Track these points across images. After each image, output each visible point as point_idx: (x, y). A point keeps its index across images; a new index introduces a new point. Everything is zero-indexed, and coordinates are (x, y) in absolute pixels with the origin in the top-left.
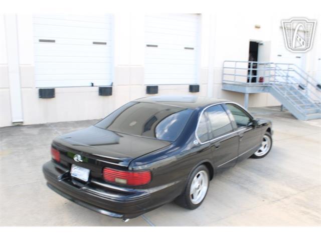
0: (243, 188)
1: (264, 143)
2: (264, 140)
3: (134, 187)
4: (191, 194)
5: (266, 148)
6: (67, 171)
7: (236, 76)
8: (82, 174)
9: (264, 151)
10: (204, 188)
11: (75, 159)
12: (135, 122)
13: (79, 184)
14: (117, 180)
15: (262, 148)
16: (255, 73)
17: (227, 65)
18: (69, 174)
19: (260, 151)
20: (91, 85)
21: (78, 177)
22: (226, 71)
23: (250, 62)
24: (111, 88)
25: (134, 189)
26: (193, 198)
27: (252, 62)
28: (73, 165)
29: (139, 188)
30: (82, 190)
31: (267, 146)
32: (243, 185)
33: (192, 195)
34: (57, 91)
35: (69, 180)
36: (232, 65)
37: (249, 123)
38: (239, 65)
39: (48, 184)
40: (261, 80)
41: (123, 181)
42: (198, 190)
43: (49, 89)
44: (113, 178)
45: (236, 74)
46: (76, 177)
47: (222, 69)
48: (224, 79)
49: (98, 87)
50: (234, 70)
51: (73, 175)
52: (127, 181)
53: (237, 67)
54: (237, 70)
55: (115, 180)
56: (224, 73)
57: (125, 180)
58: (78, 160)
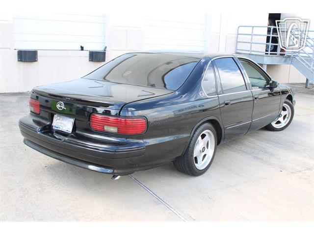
0: (256, 158)
1: (283, 113)
2: (284, 109)
3: (127, 137)
4: (194, 156)
5: (286, 119)
6: (48, 123)
7: (253, 44)
9: (284, 123)
10: (210, 152)
11: (58, 106)
12: (131, 72)
14: (106, 128)
15: (281, 119)
16: (275, 40)
17: (242, 30)
18: (50, 126)
19: (279, 122)
20: (80, 49)
21: (61, 129)
22: (241, 38)
23: (270, 27)
25: (126, 139)
26: (197, 162)
27: (272, 27)
28: (55, 116)
29: (132, 138)
30: (65, 141)
31: (287, 116)
32: (258, 156)
33: (196, 158)
35: (50, 134)
36: (248, 31)
37: (266, 85)
38: (257, 31)
39: (25, 141)
41: (113, 130)
42: (203, 154)
43: (30, 51)
44: (102, 126)
45: (253, 42)
46: (59, 129)
47: (236, 36)
48: (238, 48)
49: (88, 52)
50: (250, 36)
51: (55, 127)
52: (118, 129)
53: (254, 33)
54: (253, 37)
55: (104, 128)
56: (238, 41)
57: (117, 128)
58: (62, 108)
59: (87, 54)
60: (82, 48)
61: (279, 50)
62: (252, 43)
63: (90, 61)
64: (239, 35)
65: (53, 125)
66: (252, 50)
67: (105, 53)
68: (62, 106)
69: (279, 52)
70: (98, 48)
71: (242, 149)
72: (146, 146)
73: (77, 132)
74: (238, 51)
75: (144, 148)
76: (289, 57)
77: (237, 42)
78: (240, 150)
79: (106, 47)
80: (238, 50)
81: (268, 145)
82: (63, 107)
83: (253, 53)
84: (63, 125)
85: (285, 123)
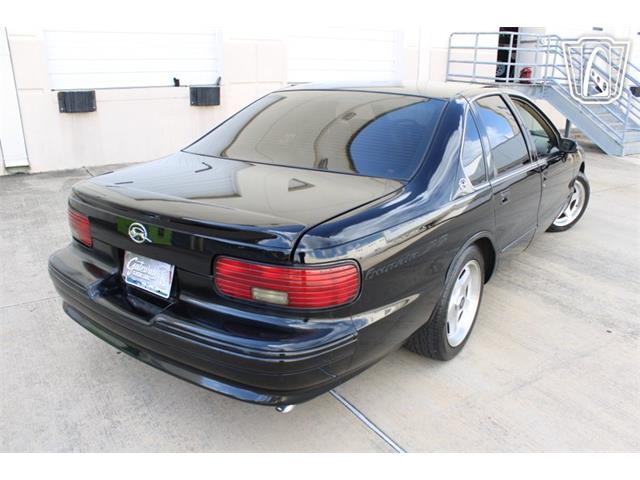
2: (575, 190)
5: (575, 208)
6: (114, 272)
7: (477, 65)
8: (154, 277)
9: (571, 215)
11: (132, 233)
13: (146, 306)
14: (259, 294)
15: (566, 210)
17: (457, 41)
18: (119, 278)
19: (563, 215)
20: (173, 83)
21: (143, 286)
22: (456, 54)
23: (508, 33)
24: (217, 90)
26: (448, 331)
28: (127, 253)
30: (155, 324)
31: (576, 203)
32: (548, 294)
33: (448, 324)
34: (98, 96)
35: (120, 296)
36: (470, 41)
37: (550, 148)
39: (67, 308)
40: (525, 73)
42: (461, 311)
43: (82, 93)
44: (246, 288)
45: (478, 60)
46: (138, 285)
47: (447, 50)
48: (451, 73)
49: (188, 88)
50: (473, 51)
51: (129, 279)
52: (289, 295)
53: (479, 45)
54: (479, 51)
55: (251, 294)
56: (451, 59)
57: (285, 294)
58: (141, 239)
59: (187, 92)
60: (177, 83)
61: (517, 73)
62: (475, 63)
63: (192, 105)
64: (452, 51)
65: (123, 274)
66: (477, 74)
67: (218, 89)
68: (142, 235)
69: (517, 78)
70: (206, 81)
71: (512, 280)
72: (359, 332)
73: (183, 298)
74: (451, 78)
75: (354, 338)
76: (540, 86)
77: (449, 62)
78: (509, 282)
79: (220, 79)
80: (451, 75)
81: (556, 266)
82: (144, 236)
83: (478, 80)
84: (146, 277)
85: (573, 215)
